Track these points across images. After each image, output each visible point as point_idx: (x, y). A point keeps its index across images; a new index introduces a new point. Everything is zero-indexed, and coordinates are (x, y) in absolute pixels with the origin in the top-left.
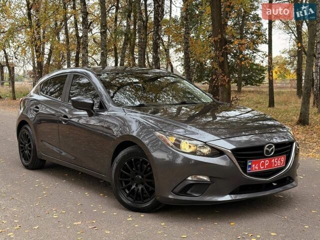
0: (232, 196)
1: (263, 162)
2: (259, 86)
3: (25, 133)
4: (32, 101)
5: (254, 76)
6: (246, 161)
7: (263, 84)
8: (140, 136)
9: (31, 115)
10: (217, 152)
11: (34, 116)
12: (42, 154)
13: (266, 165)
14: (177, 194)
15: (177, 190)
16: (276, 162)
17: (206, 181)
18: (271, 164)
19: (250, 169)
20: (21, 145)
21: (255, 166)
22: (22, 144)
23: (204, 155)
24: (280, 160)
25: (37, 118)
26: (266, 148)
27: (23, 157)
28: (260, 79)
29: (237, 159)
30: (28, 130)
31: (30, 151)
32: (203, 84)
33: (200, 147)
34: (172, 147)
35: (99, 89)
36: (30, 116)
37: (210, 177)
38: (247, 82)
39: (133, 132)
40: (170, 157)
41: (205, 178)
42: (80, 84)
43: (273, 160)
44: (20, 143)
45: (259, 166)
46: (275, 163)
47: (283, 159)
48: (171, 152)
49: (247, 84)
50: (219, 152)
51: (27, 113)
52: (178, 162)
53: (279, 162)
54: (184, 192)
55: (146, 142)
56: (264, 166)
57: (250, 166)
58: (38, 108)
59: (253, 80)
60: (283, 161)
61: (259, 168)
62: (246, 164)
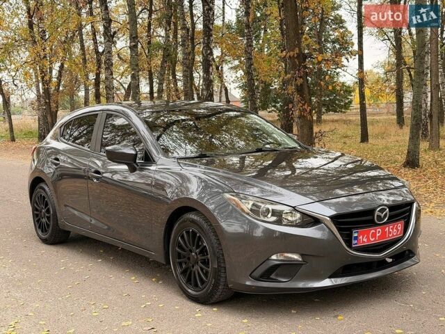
0: (333, 279)
1: (374, 231)
2: (345, 112)
3: (41, 195)
4: (49, 149)
5: (338, 100)
6: (350, 230)
7: (350, 110)
8: (203, 198)
9: (49, 170)
10: (311, 220)
11: (52, 171)
12: (65, 224)
13: (378, 235)
14: (257, 279)
15: (258, 273)
16: (391, 230)
17: (297, 261)
18: (384, 233)
19: (356, 242)
20: (35, 212)
21: (363, 238)
22: (37, 210)
23: (292, 224)
24: (397, 229)
25: (57, 173)
26: (377, 213)
27: (39, 227)
28: (346, 104)
29: (339, 230)
30: (44, 190)
31: (48, 218)
32: (269, 112)
33: (287, 213)
34: (248, 214)
35: (142, 133)
36: (47, 171)
37: (302, 255)
38: (328, 107)
39: (193, 193)
40: (245, 227)
41: (296, 257)
42: (114, 126)
43: (387, 229)
44: (34, 209)
45: (368, 238)
46: (390, 233)
47: (400, 226)
48: (247, 221)
49: (328, 110)
50: (313, 221)
51: (43, 166)
52: (256, 235)
53: (395, 230)
54: (266, 276)
55: (211, 207)
56: (375, 237)
57: (356, 238)
58: (57, 159)
59: (336, 104)
60: (399, 228)
61: (368, 240)
62: (350, 236)
